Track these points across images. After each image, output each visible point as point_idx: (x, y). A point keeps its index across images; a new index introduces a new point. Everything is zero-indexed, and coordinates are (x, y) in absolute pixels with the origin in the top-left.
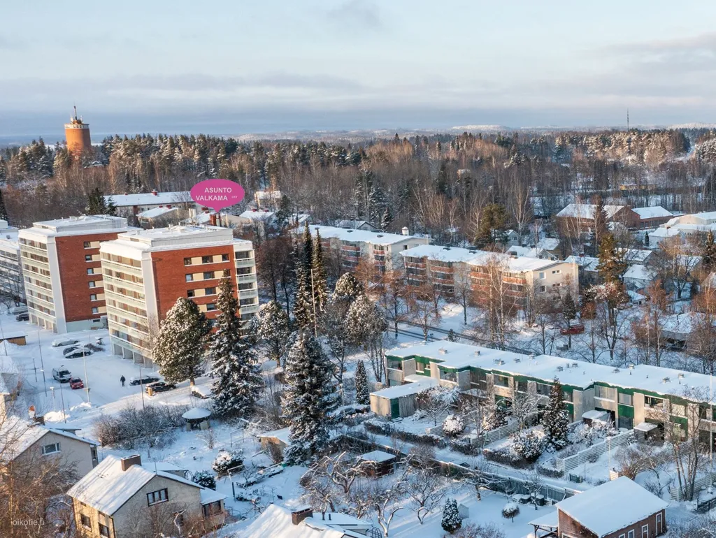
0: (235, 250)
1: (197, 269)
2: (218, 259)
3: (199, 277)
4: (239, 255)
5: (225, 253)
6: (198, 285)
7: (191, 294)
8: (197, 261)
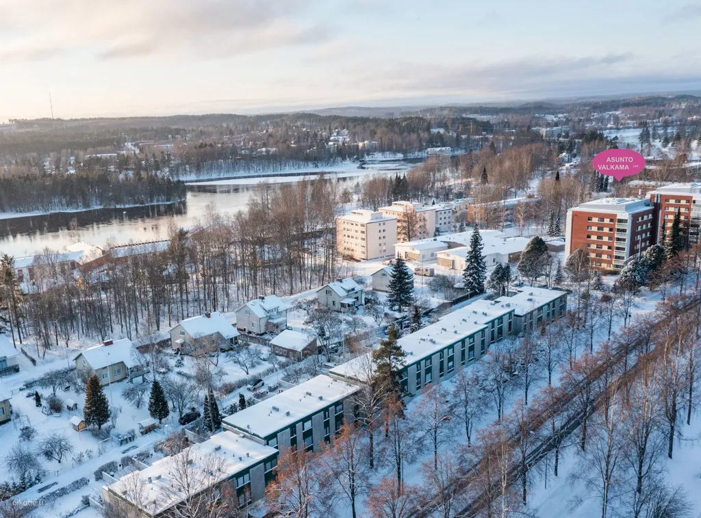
0: (618, 217)
1: (595, 224)
2: (607, 221)
3: (595, 229)
4: (620, 221)
5: (612, 218)
6: (594, 233)
7: (589, 237)
8: (595, 220)
